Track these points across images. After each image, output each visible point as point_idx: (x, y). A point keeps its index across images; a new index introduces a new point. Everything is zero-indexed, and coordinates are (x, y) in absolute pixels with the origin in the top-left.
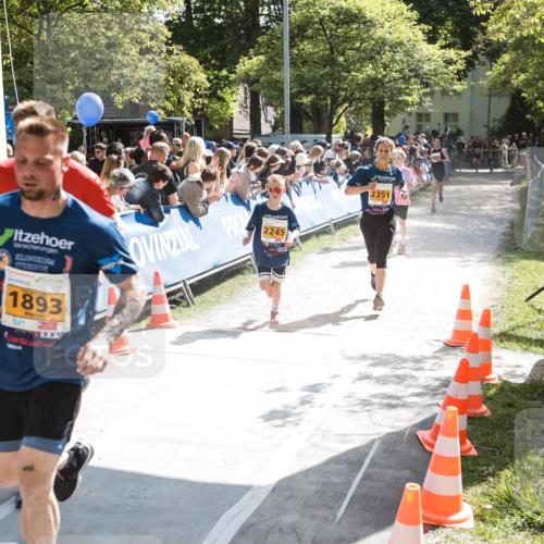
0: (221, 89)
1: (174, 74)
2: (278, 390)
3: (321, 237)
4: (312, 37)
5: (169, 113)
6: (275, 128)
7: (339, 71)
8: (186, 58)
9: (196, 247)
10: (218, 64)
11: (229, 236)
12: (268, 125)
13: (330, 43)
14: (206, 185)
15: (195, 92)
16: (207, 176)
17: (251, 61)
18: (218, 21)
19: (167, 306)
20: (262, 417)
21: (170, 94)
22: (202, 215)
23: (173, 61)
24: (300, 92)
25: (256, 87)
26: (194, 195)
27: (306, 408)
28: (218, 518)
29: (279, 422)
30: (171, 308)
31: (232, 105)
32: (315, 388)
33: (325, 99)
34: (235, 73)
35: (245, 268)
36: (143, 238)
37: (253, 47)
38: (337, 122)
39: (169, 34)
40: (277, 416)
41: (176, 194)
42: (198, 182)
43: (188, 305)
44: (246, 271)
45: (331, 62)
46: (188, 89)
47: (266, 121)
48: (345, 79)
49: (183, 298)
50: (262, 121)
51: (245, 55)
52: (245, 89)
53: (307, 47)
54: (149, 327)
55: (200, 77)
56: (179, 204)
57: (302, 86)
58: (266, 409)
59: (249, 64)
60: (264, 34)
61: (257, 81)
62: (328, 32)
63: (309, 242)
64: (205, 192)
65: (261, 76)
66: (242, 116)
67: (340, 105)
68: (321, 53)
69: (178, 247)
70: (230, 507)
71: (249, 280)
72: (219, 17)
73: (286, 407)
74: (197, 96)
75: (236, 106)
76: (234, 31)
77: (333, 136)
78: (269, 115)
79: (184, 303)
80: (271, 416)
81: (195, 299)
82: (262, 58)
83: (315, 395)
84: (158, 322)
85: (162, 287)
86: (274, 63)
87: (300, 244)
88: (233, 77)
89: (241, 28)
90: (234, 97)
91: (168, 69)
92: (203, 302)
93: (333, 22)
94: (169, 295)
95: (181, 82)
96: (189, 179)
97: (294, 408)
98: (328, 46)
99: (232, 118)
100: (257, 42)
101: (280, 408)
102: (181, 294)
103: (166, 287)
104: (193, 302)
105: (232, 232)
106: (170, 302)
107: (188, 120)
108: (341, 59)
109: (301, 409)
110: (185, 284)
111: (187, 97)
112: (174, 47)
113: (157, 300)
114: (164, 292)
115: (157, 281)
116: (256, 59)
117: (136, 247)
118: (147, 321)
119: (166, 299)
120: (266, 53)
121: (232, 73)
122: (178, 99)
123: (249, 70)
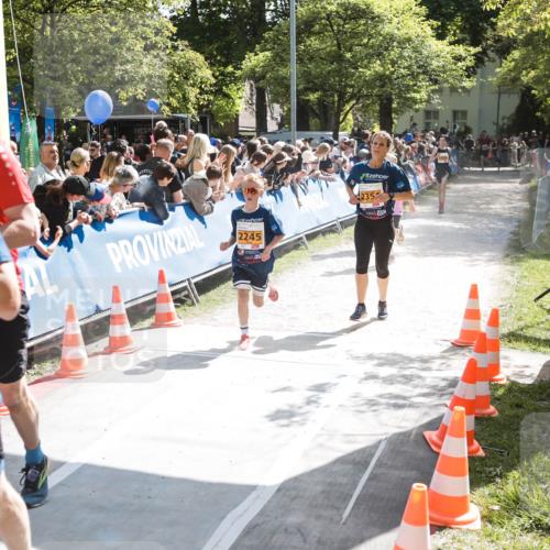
1: (179, 69)
3: (328, 236)
7: (347, 69)
8: (191, 54)
14: (211, 183)
15: (201, 89)
17: (256, 58)
19: (172, 304)
20: (268, 416)
21: (174, 90)
22: (208, 213)
23: (178, 58)
24: (307, 89)
25: (262, 83)
26: (200, 193)
30: (176, 306)
33: (332, 96)
34: (242, 68)
36: (147, 237)
37: (259, 43)
38: (343, 119)
39: (174, 30)
41: (180, 191)
42: (204, 180)
43: (193, 303)
46: (193, 86)
48: (353, 75)
51: (252, 51)
53: (313, 42)
54: (153, 326)
55: (206, 73)
59: (254, 61)
61: (263, 77)
63: (315, 241)
64: (210, 189)
65: (267, 73)
67: (347, 102)
68: (328, 50)
69: (183, 245)
77: (340, 133)
78: (275, 112)
79: (189, 302)
81: (202, 298)
82: (268, 54)
84: (164, 321)
86: (281, 59)
87: (306, 242)
88: (239, 73)
89: (248, 23)
91: (173, 65)
92: (208, 301)
94: (173, 293)
95: (186, 78)
96: (194, 177)
100: (264, 38)
102: (186, 293)
103: (171, 285)
104: (198, 301)
106: (175, 301)
107: (194, 117)
110: (190, 283)
111: (193, 93)
112: (179, 43)
113: (163, 298)
114: (169, 290)
115: (161, 277)
116: (261, 55)
117: (140, 244)
118: (152, 320)
119: (171, 299)
120: (272, 49)
121: (239, 69)
122: (183, 96)
123: (256, 66)
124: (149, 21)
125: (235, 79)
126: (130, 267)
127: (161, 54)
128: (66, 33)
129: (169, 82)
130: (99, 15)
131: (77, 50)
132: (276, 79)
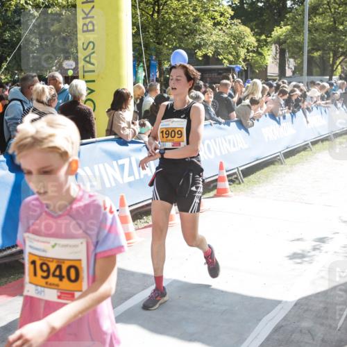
0: (261, 47)
1: (235, 37)
2: (298, 240)
3: (324, 143)
4: (322, 14)
5: (231, 62)
6: (294, 72)
7: (339, 36)
8: (242, 28)
9: (246, 146)
10: (259, 31)
11: (267, 140)
12: (290, 71)
13: (334, 18)
14: (253, 107)
15: (247, 49)
16: (254, 102)
17: (281, 30)
18: (260, 5)
19: (227, 183)
20: (288, 257)
21: (232, 50)
23: (234, 30)
24: (313, 49)
25: (284, 46)
26: (246, 114)
27: (316, 252)
28: (260, 320)
29: (299, 261)
30: (230, 184)
31: (267, 57)
32: (322, 240)
33: (329, 54)
34: (271, 37)
35: (276, 161)
36: (212, 140)
37: (283, 21)
38: (337, 68)
39: (232, 13)
40: (298, 256)
41: (234, 112)
42: (248, 105)
43: (240, 183)
44: (276, 163)
45: (334, 29)
46: (243, 47)
47: (289, 68)
48: (343, 40)
49: (237, 178)
50: (287, 68)
51: (278, 26)
52: (276, 47)
53: (318, 20)
54: (215, 196)
55: (251, 40)
56: (236, 119)
57: (314, 45)
58: (290, 252)
59: (280, 31)
60: (290, 12)
61: (285, 42)
62: (333, 10)
63: (316, 146)
64: (253, 111)
65: (287, 39)
66: (273, 65)
67: (339, 57)
68: (327, 24)
69: (234, 146)
70: (268, 313)
71: (278, 169)
72: (261, 2)
73: (303, 251)
74: (248, 52)
75: (270, 58)
76: (271, 11)
77: (334, 77)
78: (291, 64)
79: (237, 182)
80: (294, 256)
81: (245, 180)
82: (289, 27)
83: (323, 245)
84: (221, 193)
85: (225, 171)
86: (297, 30)
87: (311, 146)
88: (269, 39)
89: (275, 9)
90: (269, 53)
91: (231, 35)
92: (249, 182)
93: (337, 3)
94: (228, 176)
95: (239, 43)
96: (242, 104)
97: (309, 252)
98: (332, 19)
99: (267, 66)
100: (286, 17)
101: (300, 252)
102: (236, 176)
103: (227, 171)
104: (243, 181)
105: (268, 138)
106: (229, 181)
107: (243, 67)
108: (341, 27)
109: (313, 253)
110: (238, 170)
111: (243, 52)
112: (235, 21)
113: (221, 179)
114: (225, 174)
115: (221, 167)
116: (284, 29)
117: (208, 146)
118: (215, 192)
119: (227, 179)
120: (291, 24)
121: (269, 37)
122: (237, 53)
123: (281, 35)
124: (217, 8)
125: (266, 43)
127: (224, 28)
128: (166, 16)
129: (228, 45)
130: (186, 5)
131: (173, 26)
132: (293, 43)
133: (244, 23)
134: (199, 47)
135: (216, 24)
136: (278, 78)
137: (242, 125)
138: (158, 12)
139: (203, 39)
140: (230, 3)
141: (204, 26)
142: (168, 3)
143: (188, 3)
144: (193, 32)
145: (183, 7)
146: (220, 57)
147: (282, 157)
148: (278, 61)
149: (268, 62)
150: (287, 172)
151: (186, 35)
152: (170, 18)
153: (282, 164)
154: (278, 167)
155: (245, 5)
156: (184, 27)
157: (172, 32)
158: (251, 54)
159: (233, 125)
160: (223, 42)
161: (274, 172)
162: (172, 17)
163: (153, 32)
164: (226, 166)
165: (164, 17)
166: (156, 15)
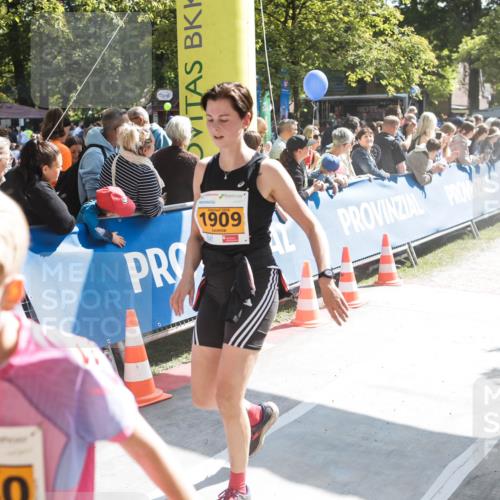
0: (443, 67)
1: (405, 53)
5: (398, 89)
6: (491, 104)
8: (416, 39)
9: (422, 212)
10: (440, 44)
11: (452, 204)
12: (485, 101)
14: (431, 155)
15: (424, 70)
16: (432, 146)
17: (472, 41)
18: (441, 5)
19: (394, 265)
20: (485, 374)
21: (400, 71)
22: (427, 183)
23: (404, 43)
25: (476, 65)
26: (421, 165)
28: (444, 467)
30: (397, 268)
31: (451, 81)
34: (458, 52)
35: (465, 234)
36: (372, 203)
37: (476, 28)
39: (401, 18)
41: (404, 163)
42: (424, 152)
43: (412, 266)
44: (466, 237)
46: (417, 68)
47: (483, 97)
49: (407, 259)
50: (480, 97)
51: (468, 35)
52: (465, 67)
54: (376, 284)
55: (429, 56)
56: (406, 172)
58: (488, 367)
59: (470, 44)
60: (487, 14)
61: (478, 59)
64: (431, 161)
65: (482, 55)
66: (460, 93)
69: (404, 212)
70: (457, 456)
71: (468, 245)
74: (425, 73)
75: (456, 83)
76: (457, 14)
78: (487, 91)
79: (408, 264)
80: (494, 374)
81: (419, 260)
82: (484, 37)
84: (384, 280)
85: (390, 248)
86: (496, 41)
88: (455, 56)
89: (464, 10)
90: (455, 75)
91: (400, 49)
92: (426, 264)
94: (395, 255)
95: (411, 61)
96: (416, 150)
99: (451, 95)
100: (480, 23)
102: (406, 255)
103: (393, 248)
104: (416, 263)
105: (454, 200)
106: (397, 262)
107: (417, 96)
110: (410, 246)
111: (416, 74)
112: (406, 28)
113: (385, 259)
114: (391, 252)
115: (385, 242)
116: (478, 39)
117: (366, 211)
118: (375, 278)
119: (393, 260)
120: (488, 33)
121: (455, 52)
122: (408, 77)
123: (472, 49)
124: (378, 11)
125: (450, 61)
126: (358, 231)
127: (389, 40)
128: (306, 23)
129: (395, 65)
130: (334, 7)
131: (315, 38)
132: (490, 60)
133: (419, 32)
134: (353, 67)
135: (377, 35)
136: (467, 112)
137: (415, 180)
138: (294, 18)
139: (359, 57)
140: (397, 4)
141: (360, 37)
142: (308, 4)
143: (336, 4)
144: (343, 46)
145: (330, 10)
146: (384, 83)
147: (474, 228)
148: (467, 87)
149: (452, 88)
150: (482, 250)
151: (334, 51)
152: (310, 26)
153: (474, 238)
154: (467, 242)
155: (419, 6)
156: (331, 39)
157: (314, 46)
158: (429, 77)
159: (402, 181)
160: (387, 61)
161: (462, 249)
162: (313, 25)
163: (285, 47)
164: (392, 241)
165: (303, 25)
166: (290, 22)
